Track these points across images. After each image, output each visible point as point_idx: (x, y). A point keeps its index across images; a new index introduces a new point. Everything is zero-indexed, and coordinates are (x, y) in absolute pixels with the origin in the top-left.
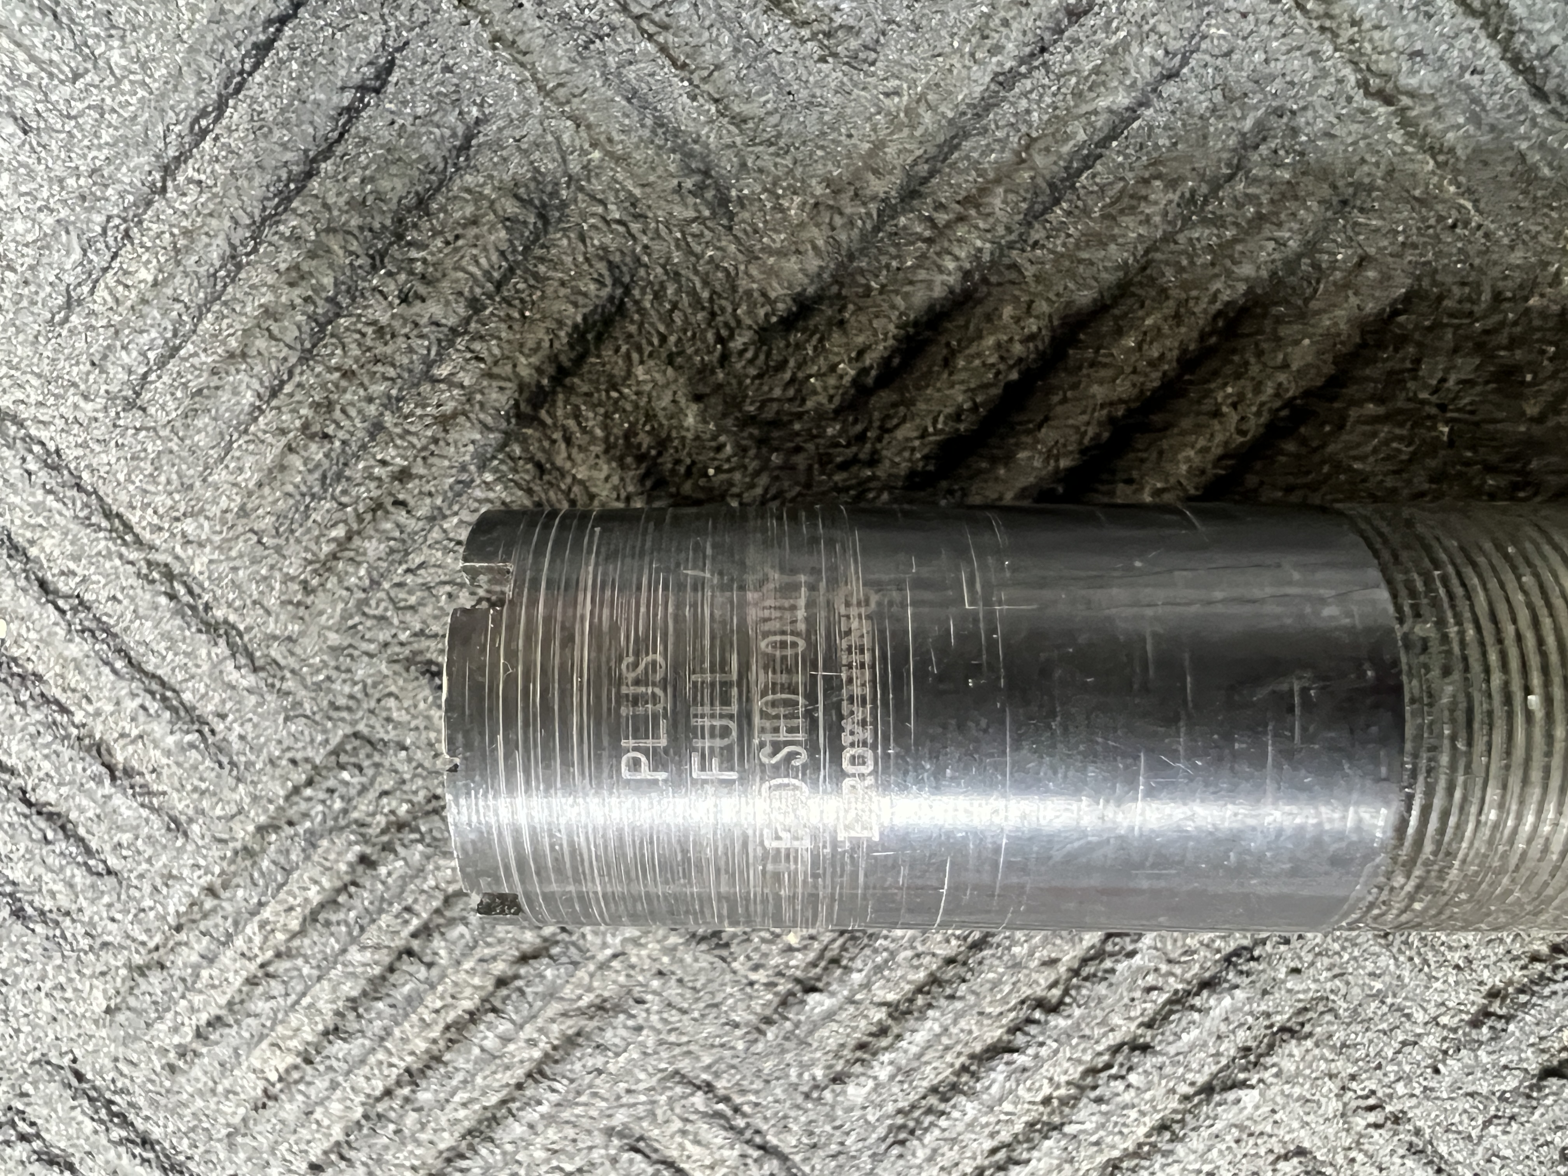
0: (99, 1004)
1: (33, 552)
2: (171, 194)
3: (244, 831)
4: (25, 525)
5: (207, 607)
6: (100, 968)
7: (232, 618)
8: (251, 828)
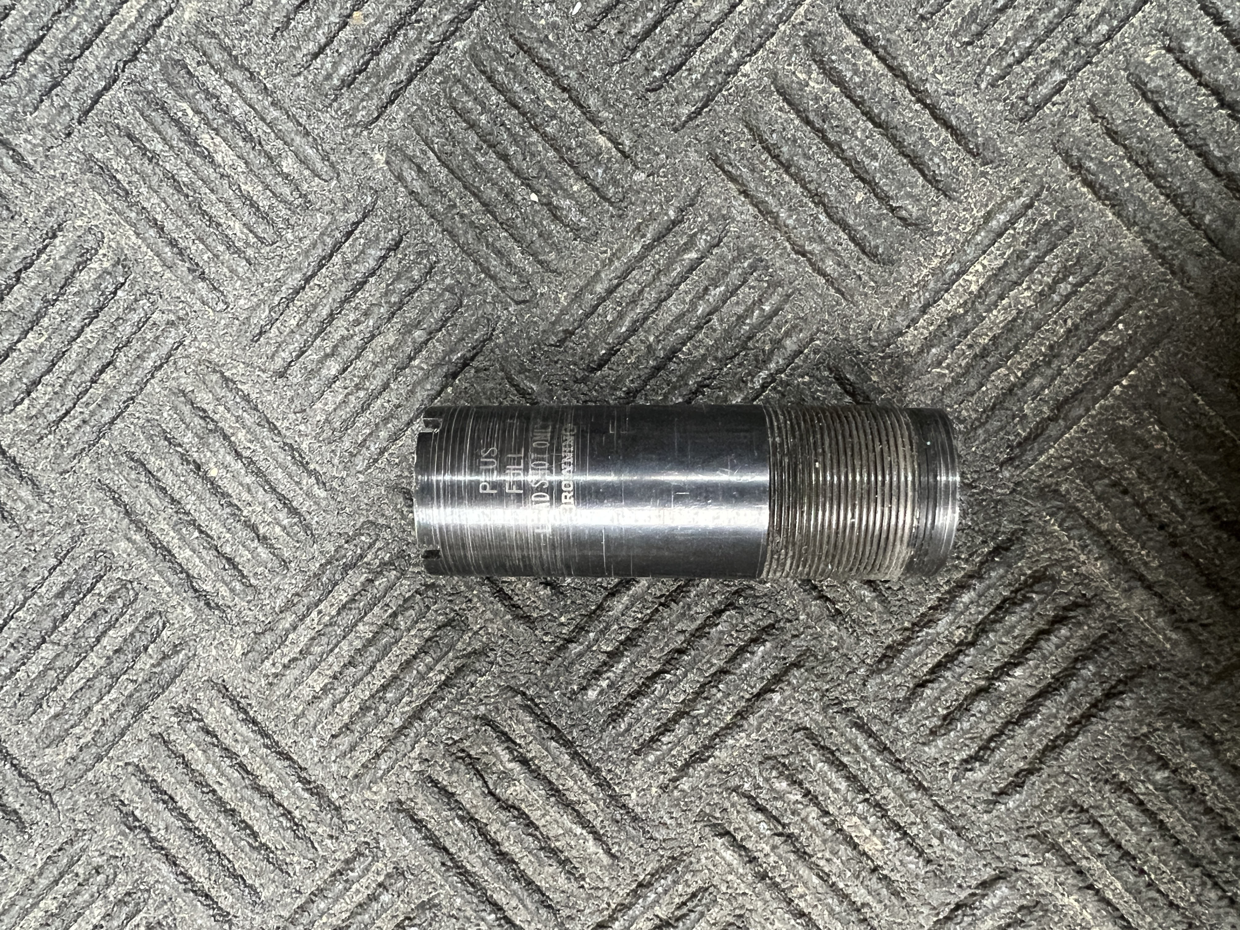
0: (239, 652)
1: (233, 439)
2: (307, 289)
3: (315, 567)
4: (230, 427)
5: (307, 463)
6: (241, 634)
7: (318, 468)
8: (318, 565)
